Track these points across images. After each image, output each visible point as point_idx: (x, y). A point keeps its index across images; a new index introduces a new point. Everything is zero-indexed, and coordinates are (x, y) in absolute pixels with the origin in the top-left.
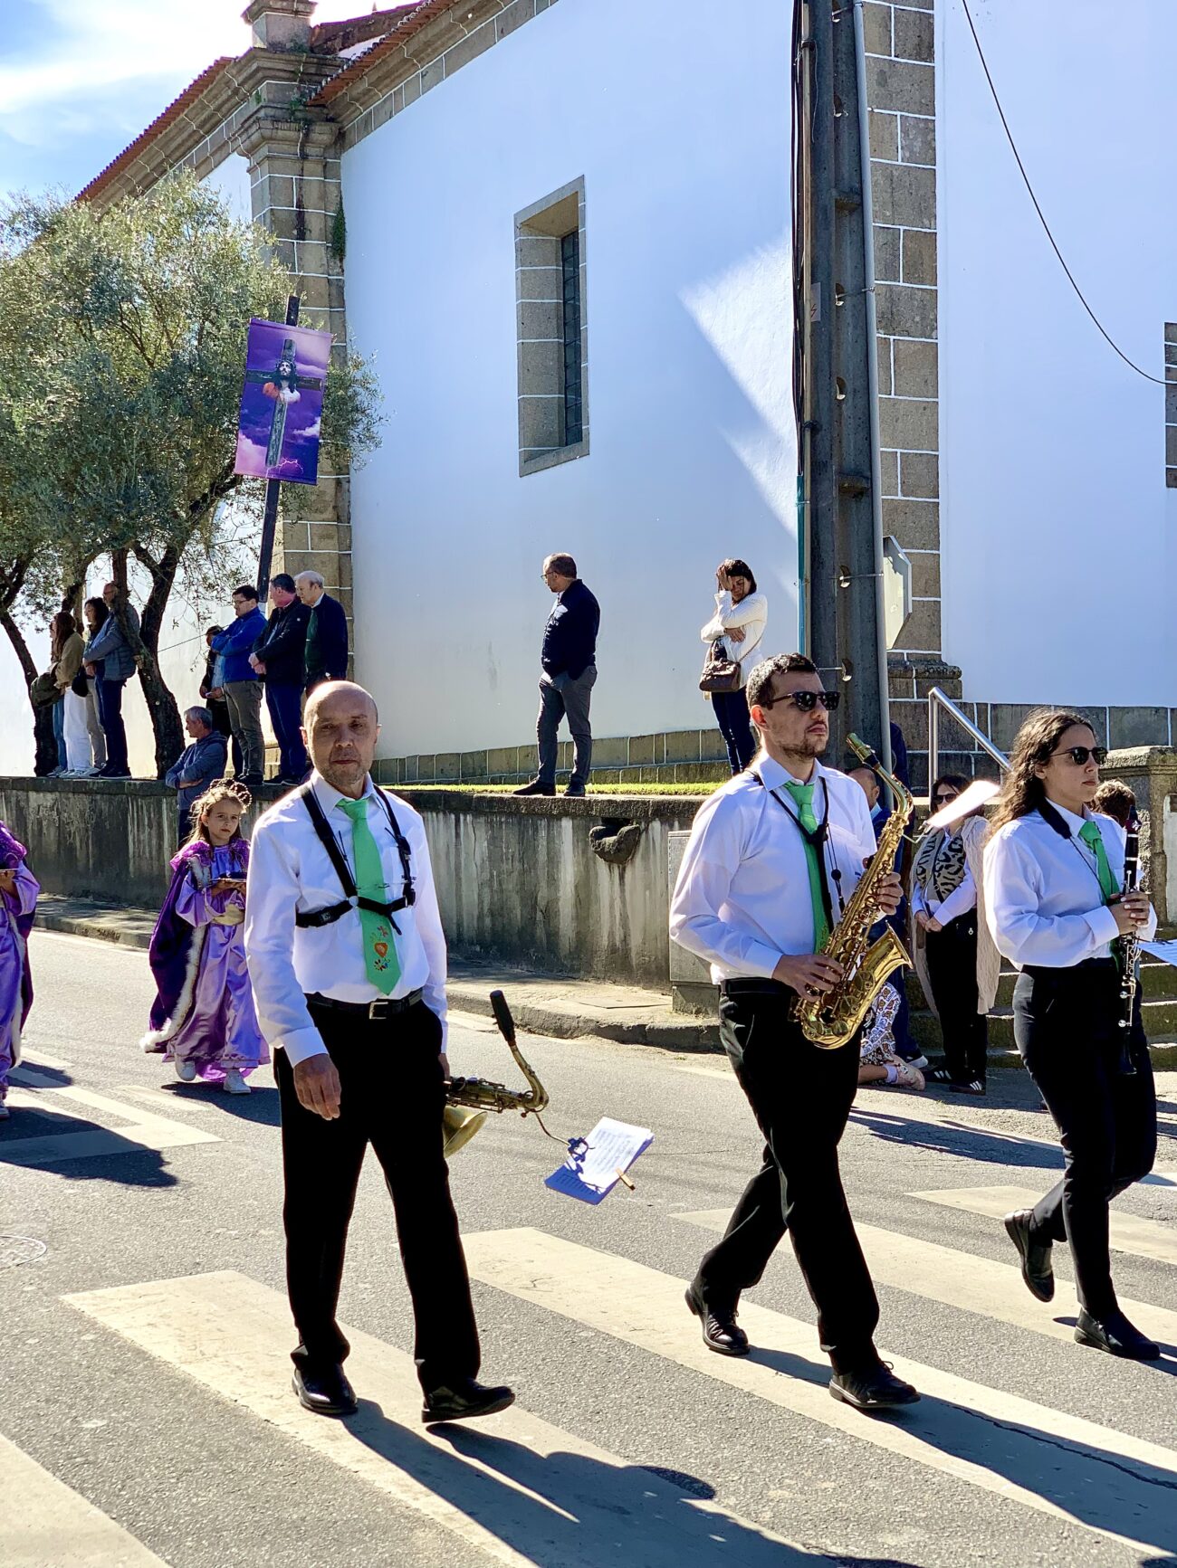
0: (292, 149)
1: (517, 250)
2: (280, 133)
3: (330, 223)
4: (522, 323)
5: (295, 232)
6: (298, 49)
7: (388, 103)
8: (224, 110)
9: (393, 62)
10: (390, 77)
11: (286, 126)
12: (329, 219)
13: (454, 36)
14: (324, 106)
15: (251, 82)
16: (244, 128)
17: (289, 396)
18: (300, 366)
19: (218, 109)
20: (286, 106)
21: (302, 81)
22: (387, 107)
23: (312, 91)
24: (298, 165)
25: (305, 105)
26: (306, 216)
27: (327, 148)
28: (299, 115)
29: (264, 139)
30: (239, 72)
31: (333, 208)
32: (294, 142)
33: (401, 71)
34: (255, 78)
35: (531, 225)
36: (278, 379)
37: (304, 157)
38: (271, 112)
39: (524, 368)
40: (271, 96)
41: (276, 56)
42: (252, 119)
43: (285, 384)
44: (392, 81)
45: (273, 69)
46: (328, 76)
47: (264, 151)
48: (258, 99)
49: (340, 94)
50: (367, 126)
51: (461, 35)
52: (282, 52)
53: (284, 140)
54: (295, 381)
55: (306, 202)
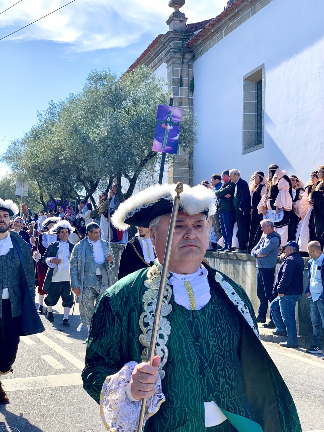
0: (180, 60)
1: (243, 87)
2: (176, 56)
3: (190, 82)
4: (244, 108)
5: (180, 85)
6: (182, 31)
7: (207, 46)
8: (161, 50)
9: (209, 34)
10: (208, 38)
11: (178, 54)
12: (189, 81)
13: (227, 25)
14: (189, 48)
15: (168, 41)
16: (166, 55)
17: (169, 127)
19: (159, 50)
20: (178, 48)
21: (183, 41)
22: (207, 47)
23: (186, 43)
24: (181, 65)
25: (184, 48)
26: (183, 80)
27: (190, 60)
28: (182, 51)
29: (171, 57)
30: (165, 38)
31: (191, 77)
33: (211, 36)
34: (169, 40)
35: (248, 79)
36: (166, 123)
37: (183, 63)
38: (174, 50)
39: (245, 122)
40: (174, 45)
41: (175, 34)
42: (169, 52)
43: (168, 124)
44: (209, 39)
45: (174, 37)
46: (190, 39)
47: (171, 61)
48: (170, 46)
49: (193, 44)
50: (201, 53)
51: (228, 24)
52: (177, 32)
53: (177, 58)
55: (183, 76)
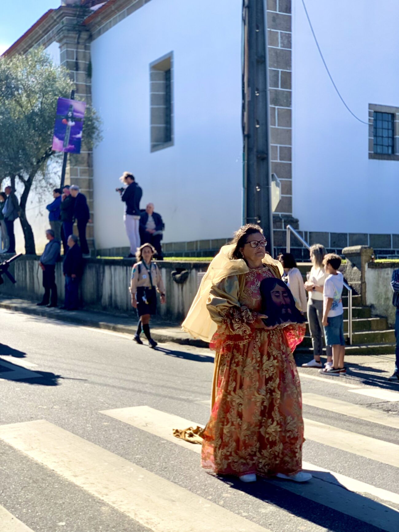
0: (74, 40)
1: (150, 76)
2: (70, 35)
3: (87, 66)
4: (152, 100)
5: (75, 69)
6: (76, 6)
8: (52, 26)
9: (109, 11)
10: (108, 16)
11: (72, 32)
12: (86, 64)
14: (85, 26)
15: (60, 18)
16: (58, 33)
17: (71, 123)
18: (75, 114)
19: (49, 26)
20: (72, 26)
21: (78, 17)
22: (107, 26)
23: (81, 20)
24: (76, 46)
25: (79, 26)
26: (79, 63)
27: (86, 40)
28: (77, 29)
29: (65, 37)
30: (57, 14)
31: (88, 61)
32: (75, 38)
33: (111, 14)
34: (61, 16)
35: (155, 67)
36: (67, 118)
37: (78, 43)
38: (67, 28)
39: (152, 116)
40: (67, 22)
41: (69, 9)
42: (61, 30)
43: (70, 120)
44: (108, 18)
45: (68, 13)
46: (86, 16)
47: (65, 41)
48: (63, 23)
49: (90, 22)
50: (99, 33)
52: (71, 7)
53: (71, 37)
54: (73, 118)
55: (78, 59)
